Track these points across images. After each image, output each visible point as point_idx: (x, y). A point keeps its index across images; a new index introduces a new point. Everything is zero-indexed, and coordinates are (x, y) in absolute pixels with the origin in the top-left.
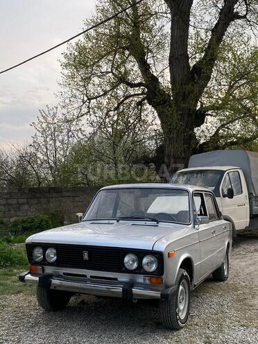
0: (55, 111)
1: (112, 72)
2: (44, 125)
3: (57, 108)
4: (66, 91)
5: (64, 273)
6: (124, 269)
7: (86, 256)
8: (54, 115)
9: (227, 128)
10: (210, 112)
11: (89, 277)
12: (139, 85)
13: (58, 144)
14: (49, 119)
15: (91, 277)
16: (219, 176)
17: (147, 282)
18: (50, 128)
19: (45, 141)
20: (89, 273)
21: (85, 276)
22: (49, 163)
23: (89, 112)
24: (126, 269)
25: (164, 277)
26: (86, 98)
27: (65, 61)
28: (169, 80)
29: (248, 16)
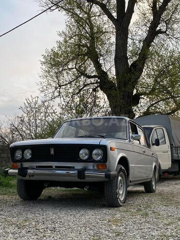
0: (37, 100)
1: (76, 68)
2: (29, 109)
3: (38, 97)
4: (44, 81)
5: (37, 166)
6: (79, 159)
7: (52, 152)
8: (36, 103)
9: (155, 107)
10: (143, 96)
11: (54, 167)
12: (94, 77)
13: (38, 121)
14: (33, 105)
15: (56, 167)
16: (149, 131)
17: (96, 168)
18: (33, 111)
19: (29, 120)
20: (54, 164)
21: (51, 167)
22: (31, 136)
23: (60, 95)
24: (81, 159)
25: (107, 163)
26: (58, 86)
27: (44, 60)
28: (115, 74)
29: (167, 32)
